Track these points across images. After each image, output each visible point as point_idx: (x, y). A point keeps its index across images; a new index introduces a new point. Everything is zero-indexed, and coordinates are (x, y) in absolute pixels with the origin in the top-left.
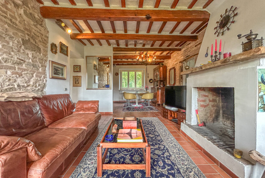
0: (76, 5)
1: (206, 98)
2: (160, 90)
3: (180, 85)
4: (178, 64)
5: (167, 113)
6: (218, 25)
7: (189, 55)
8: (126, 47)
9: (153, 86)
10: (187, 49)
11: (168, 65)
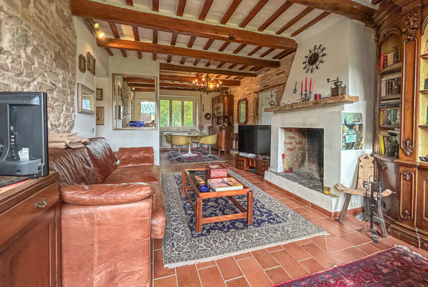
0: (133, 6)
1: (293, 140)
2: (224, 131)
3: (254, 125)
4: (252, 94)
5: (243, 161)
6: (307, 60)
7: (268, 85)
8: (181, 65)
9: (210, 125)
10: (266, 76)
11: (237, 94)
